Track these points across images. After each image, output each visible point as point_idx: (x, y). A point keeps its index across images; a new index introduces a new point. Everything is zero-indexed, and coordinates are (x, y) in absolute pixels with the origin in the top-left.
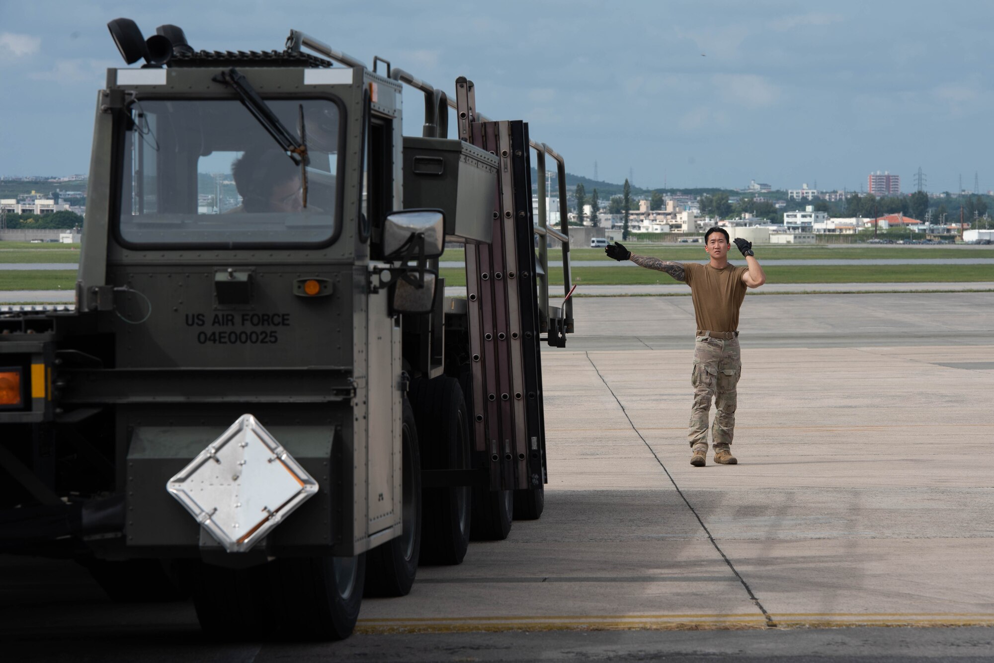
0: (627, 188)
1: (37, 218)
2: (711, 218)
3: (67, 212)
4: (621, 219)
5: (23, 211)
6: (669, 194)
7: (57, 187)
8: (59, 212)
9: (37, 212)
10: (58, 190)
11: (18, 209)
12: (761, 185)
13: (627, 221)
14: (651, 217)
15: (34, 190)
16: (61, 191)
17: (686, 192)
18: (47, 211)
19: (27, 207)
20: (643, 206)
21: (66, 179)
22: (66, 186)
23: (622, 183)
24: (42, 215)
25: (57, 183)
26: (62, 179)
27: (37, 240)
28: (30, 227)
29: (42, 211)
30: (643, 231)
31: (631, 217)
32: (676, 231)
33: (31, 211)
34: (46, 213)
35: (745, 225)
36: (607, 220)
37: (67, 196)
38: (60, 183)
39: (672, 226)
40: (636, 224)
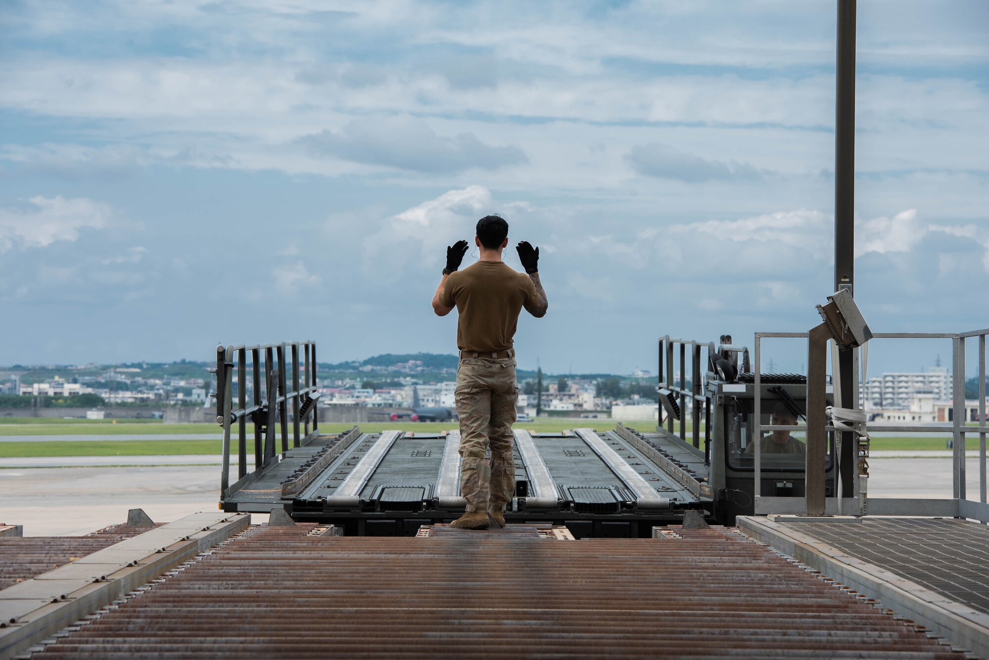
0: (540, 375)
1: (65, 399)
2: (607, 398)
3: (90, 394)
4: (535, 399)
5: (55, 393)
6: (570, 379)
7: (76, 373)
8: (84, 395)
9: (66, 394)
10: (77, 376)
11: (51, 393)
12: (644, 371)
13: (540, 400)
14: (558, 397)
15: (56, 375)
16: (79, 376)
17: (584, 377)
18: (74, 393)
19: (58, 390)
20: (553, 388)
21: (82, 367)
22: (83, 373)
23: (536, 370)
24: (70, 396)
25: (75, 369)
26: (79, 367)
27: (69, 416)
28: (61, 407)
29: (70, 393)
30: (552, 408)
31: (543, 398)
32: (579, 409)
33: (61, 393)
34: (74, 395)
35: (634, 404)
36: (523, 400)
37: (85, 381)
38: (78, 370)
39: (575, 405)
40: (546, 403)
